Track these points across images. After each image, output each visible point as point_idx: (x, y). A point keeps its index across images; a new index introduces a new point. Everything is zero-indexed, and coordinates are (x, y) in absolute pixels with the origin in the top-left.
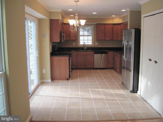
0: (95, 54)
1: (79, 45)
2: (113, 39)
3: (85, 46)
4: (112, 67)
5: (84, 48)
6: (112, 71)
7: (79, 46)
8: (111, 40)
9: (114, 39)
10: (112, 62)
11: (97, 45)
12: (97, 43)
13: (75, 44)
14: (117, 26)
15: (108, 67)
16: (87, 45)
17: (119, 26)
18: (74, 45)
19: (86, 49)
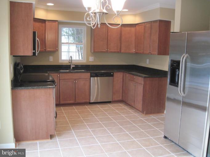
0: (91, 78)
1: (60, 61)
2: (120, 51)
3: (71, 63)
4: (120, 98)
5: (70, 66)
6: (122, 106)
7: (61, 63)
8: (118, 52)
9: (122, 51)
10: (121, 90)
11: (92, 61)
12: (93, 57)
13: (52, 59)
14: (128, 29)
15: (114, 100)
16: (74, 60)
17: (133, 29)
18: (51, 61)
19: (73, 68)
